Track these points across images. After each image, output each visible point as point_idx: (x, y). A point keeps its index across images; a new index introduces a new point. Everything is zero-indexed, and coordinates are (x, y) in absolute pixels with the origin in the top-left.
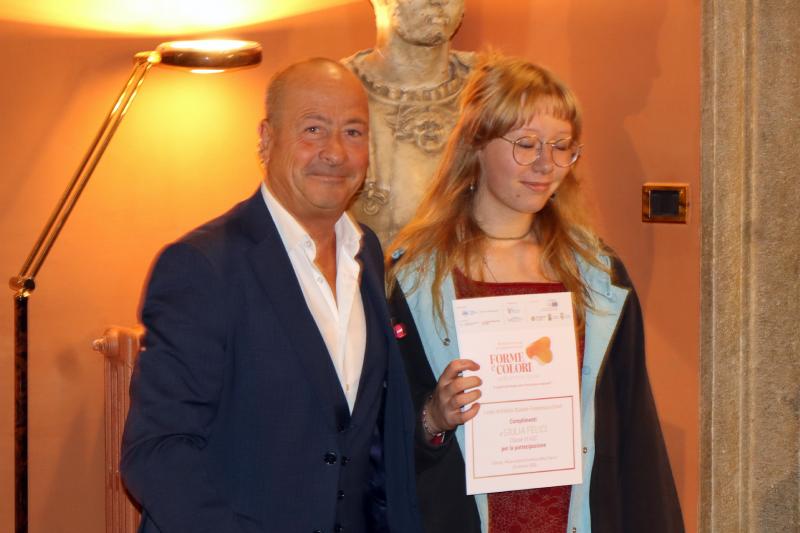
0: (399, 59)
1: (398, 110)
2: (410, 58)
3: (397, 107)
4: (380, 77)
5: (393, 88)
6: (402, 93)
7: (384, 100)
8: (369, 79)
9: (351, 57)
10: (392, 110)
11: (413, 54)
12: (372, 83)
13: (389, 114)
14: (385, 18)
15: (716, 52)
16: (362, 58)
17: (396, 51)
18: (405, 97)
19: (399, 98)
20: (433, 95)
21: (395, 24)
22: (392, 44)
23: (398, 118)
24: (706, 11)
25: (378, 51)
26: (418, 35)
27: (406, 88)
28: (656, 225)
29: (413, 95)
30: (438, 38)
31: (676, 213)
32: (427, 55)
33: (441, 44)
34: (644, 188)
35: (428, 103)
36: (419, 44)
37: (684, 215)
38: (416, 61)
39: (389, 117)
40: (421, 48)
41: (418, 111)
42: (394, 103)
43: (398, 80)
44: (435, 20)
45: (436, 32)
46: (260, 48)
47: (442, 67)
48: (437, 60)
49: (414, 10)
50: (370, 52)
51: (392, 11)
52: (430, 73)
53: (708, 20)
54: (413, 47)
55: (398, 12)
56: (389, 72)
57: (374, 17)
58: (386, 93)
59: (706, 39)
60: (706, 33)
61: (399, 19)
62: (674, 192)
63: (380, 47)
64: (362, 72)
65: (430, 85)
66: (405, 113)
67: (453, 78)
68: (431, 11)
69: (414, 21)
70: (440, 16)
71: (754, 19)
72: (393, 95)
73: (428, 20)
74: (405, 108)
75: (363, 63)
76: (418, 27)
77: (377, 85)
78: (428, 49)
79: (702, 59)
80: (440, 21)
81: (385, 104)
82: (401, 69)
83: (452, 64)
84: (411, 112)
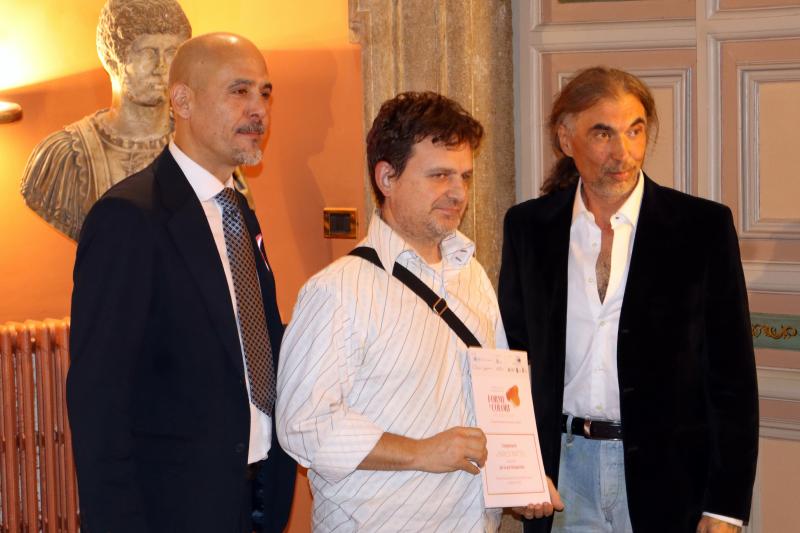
0: (130, 117)
1: (130, 156)
2: (138, 116)
3: (130, 154)
4: (115, 131)
5: (126, 140)
6: (133, 143)
7: (119, 149)
8: (107, 133)
9: (93, 115)
10: (125, 156)
11: (141, 113)
12: (109, 136)
13: (123, 160)
14: (118, 86)
15: (373, 109)
16: (101, 116)
17: (127, 111)
18: (136, 146)
19: (130, 147)
20: (158, 143)
21: (125, 90)
22: (124, 105)
23: (131, 163)
24: (365, 77)
25: (114, 110)
26: (143, 98)
27: (136, 140)
28: (334, 240)
29: (141, 145)
30: (160, 101)
31: (349, 230)
32: (152, 113)
33: (162, 106)
34: (325, 212)
35: (153, 151)
36: (145, 105)
37: (354, 230)
38: (144, 119)
39: (123, 163)
40: (147, 109)
41: (146, 157)
42: (128, 151)
43: (129, 133)
44: (157, 87)
45: (157, 97)
46: (20, 109)
47: (165, 122)
48: (160, 117)
49: (141, 79)
50: (107, 111)
51: (122, 80)
52: (155, 128)
53: (366, 85)
54: (141, 108)
55: (127, 81)
56: (123, 127)
57: (110, 84)
58: (120, 143)
59: (366, 99)
60: (365, 94)
61: (129, 86)
62: (347, 215)
63: (115, 107)
64: (101, 127)
65: (156, 136)
66: (137, 158)
67: (172, 130)
68: (152, 80)
69: (140, 88)
70: (160, 84)
71: (401, 83)
72: (126, 145)
73: (152, 87)
74: (136, 155)
75: (102, 120)
76: (143, 92)
77: (114, 137)
78: (152, 109)
79: (363, 113)
80: (160, 87)
81: (120, 152)
82: (132, 125)
83: (172, 119)
84: (141, 158)
